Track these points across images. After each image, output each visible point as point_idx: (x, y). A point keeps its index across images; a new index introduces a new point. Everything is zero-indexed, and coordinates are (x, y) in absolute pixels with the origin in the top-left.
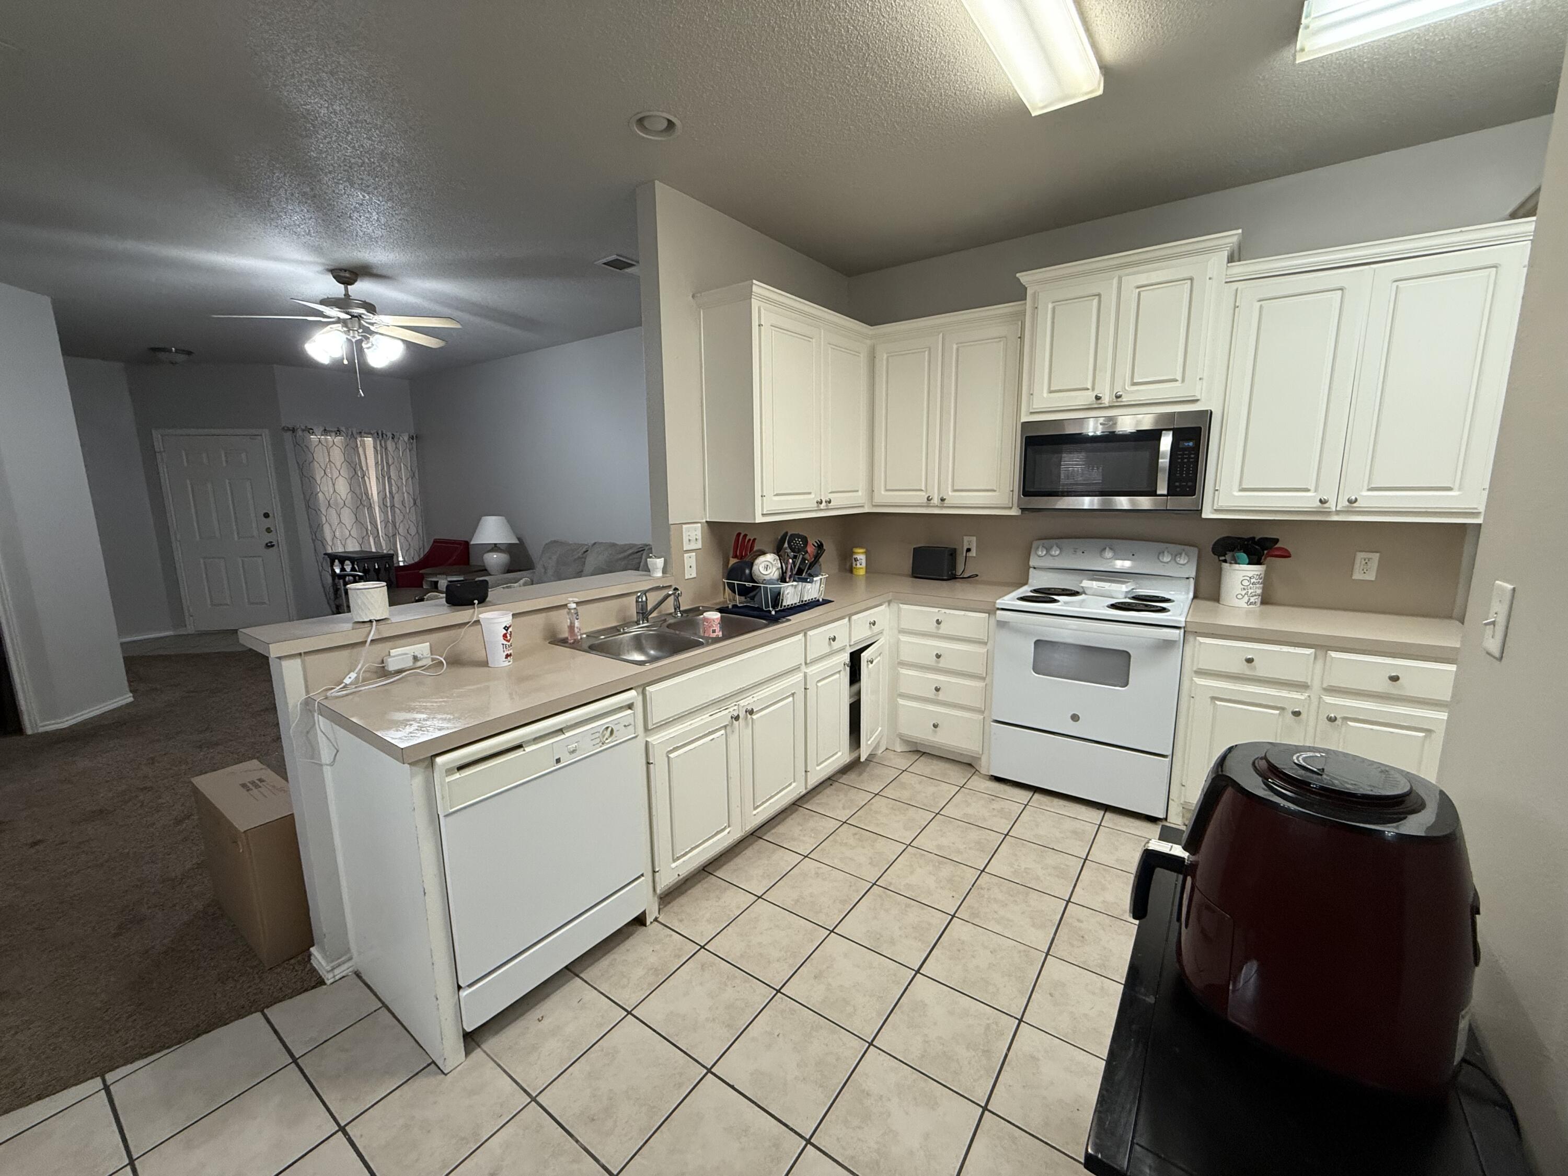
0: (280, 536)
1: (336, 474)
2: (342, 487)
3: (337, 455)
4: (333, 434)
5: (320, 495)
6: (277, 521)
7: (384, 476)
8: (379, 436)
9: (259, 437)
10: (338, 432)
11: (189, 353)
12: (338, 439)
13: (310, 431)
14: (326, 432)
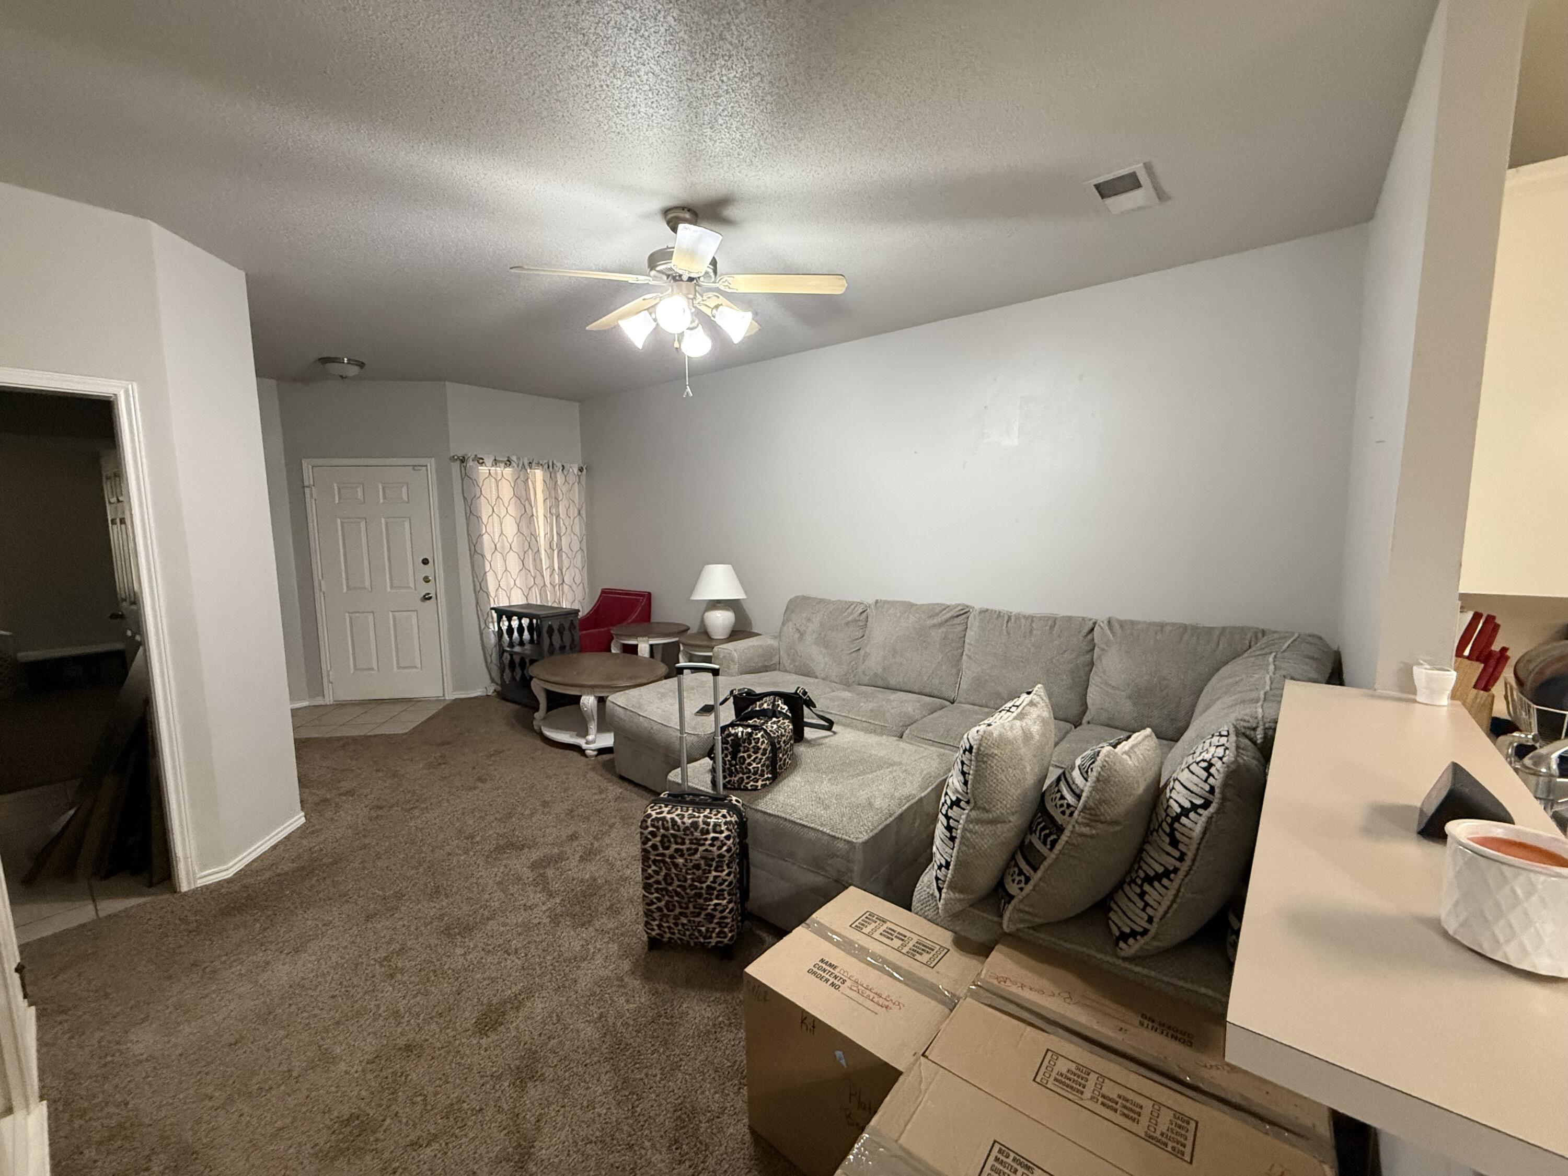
0: (440, 587)
1: (503, 512)
2: (510, 528)
3: (507, 491)
4: (502, 465)
5: (486, 537)
6: (438, 569)
7: (553, 513)
8: (549, 467)
9: (424, 468)
10: (508, 463)
11: (361, 365)
12: (508, 471)
13: (480, 461)
14: (496, 462)
